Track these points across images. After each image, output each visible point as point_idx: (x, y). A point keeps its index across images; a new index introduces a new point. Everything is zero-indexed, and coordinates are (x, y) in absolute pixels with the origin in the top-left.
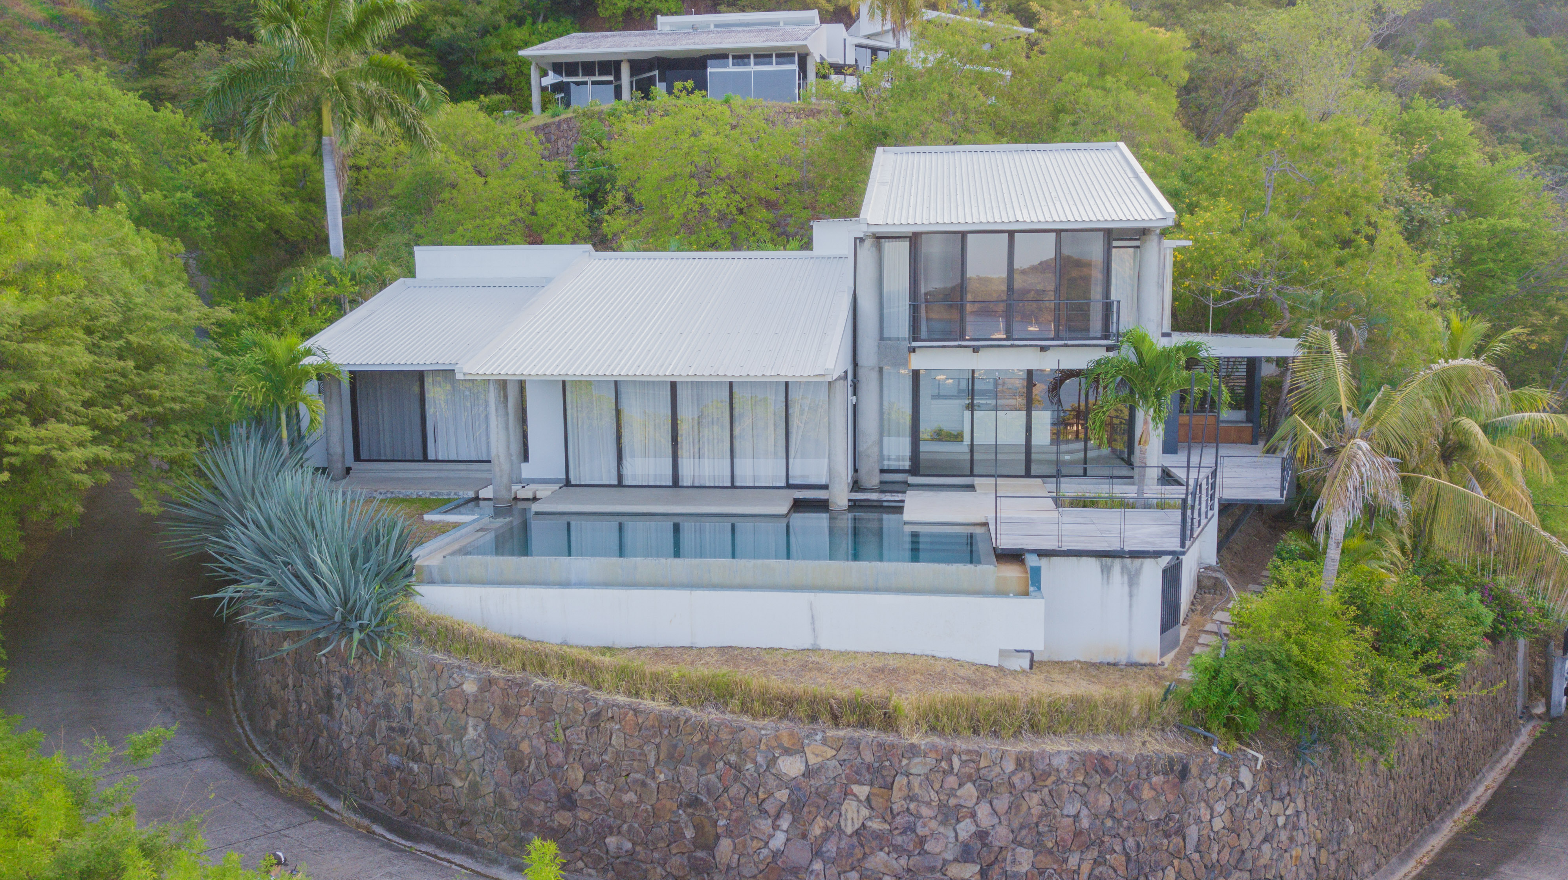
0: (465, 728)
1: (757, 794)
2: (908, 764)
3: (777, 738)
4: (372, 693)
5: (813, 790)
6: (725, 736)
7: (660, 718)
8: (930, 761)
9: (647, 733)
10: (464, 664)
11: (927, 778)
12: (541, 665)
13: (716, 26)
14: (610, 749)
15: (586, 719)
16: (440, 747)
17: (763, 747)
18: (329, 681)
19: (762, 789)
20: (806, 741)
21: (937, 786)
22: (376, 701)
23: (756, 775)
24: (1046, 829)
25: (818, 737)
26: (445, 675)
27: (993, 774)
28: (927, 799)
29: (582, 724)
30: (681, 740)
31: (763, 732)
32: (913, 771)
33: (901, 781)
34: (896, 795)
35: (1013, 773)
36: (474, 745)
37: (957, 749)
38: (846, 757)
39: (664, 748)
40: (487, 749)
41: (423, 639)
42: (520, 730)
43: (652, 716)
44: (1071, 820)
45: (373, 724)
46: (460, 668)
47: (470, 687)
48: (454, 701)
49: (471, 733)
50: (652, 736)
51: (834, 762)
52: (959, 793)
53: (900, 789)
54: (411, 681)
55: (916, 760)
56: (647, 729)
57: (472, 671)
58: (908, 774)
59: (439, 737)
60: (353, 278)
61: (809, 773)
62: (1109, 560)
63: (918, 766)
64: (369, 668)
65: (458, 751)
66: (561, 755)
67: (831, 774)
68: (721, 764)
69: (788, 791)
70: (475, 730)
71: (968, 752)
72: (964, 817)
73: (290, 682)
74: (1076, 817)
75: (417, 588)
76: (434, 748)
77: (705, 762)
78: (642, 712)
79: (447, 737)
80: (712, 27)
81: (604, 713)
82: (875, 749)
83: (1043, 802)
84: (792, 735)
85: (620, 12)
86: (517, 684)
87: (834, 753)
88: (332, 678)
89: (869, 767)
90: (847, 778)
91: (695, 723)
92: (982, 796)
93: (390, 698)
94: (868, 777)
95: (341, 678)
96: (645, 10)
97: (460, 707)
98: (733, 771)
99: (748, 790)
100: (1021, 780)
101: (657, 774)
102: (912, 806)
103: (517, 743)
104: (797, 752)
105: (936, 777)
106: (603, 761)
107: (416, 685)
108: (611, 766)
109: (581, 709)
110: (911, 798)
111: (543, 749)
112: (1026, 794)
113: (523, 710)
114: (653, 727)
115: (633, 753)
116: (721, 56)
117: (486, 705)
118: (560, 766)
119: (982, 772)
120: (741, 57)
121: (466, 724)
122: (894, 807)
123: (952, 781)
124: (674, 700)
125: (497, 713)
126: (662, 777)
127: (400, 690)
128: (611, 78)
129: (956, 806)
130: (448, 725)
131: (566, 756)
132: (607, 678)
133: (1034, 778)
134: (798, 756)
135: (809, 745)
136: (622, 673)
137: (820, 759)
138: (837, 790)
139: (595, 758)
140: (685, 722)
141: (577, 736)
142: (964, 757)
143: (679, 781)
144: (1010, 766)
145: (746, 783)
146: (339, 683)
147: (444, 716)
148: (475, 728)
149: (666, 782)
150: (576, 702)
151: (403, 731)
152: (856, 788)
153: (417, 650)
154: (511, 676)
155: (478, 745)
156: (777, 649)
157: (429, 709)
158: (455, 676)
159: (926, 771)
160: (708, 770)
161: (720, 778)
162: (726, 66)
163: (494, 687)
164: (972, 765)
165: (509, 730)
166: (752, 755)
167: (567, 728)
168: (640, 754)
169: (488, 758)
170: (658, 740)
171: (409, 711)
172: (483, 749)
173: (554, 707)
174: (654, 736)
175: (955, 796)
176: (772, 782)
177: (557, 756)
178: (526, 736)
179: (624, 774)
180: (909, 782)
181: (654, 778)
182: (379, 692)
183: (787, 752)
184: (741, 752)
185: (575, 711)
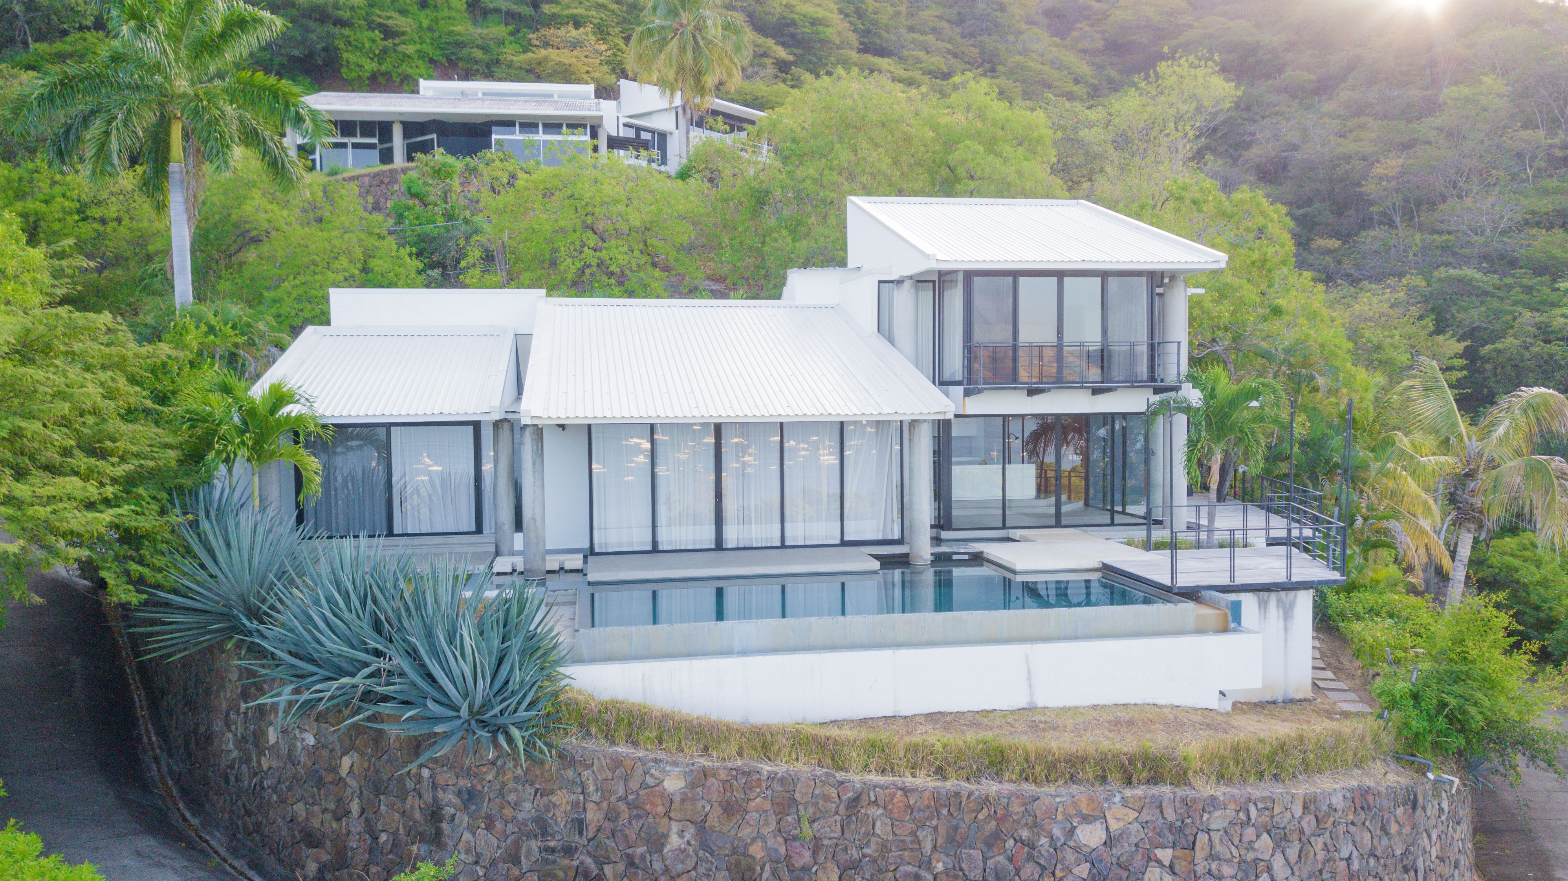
0: (666, 836)
1: (1053, 873)
2: (1208, 819)
3: (1075, 804)
4: (516, 806)
5: (1114, 860)
6: (1016, 808)
7: (936, 796)
8: (1231, 813)
9: (921, 814)
10: (660, 755)
11: (1226, 832)
12: (765, 747)
13: (484, 94)
14: (873, 839)
15: (842, 807)
16: (631, 863)
17: (1060, 817)
18: (435, 799)
19: (1059, 866)
20: (1106, 805)
21: (1236, 841)
22: (521, 816)
23: (1052, 850)
24: (1329, 875)
25: (1117, 799)
26: (639, 771)
27: (1286, 820)
28: (1228, 856)
29: (837, 813)
30: (963, 819)
31: (1058, 800)
32: (1212, 827)
33: (1202, 838)
34: (1200, 853)
35: (1301, 817)
36: (682, 856)
37: (1253, 797)
38: (1148, 818)
39: (942, 831)
40: (701, 859)
41: (593, 730)
42: (749, 830)
43: (927, 794)
44: (1344, 863)
45: (517, 846)
46: (657, 761)
47: (673, 784)
48: (652, 804)
49: (675, 841)
50: (927, 819)
51: (1136, 826)
52: (1256, 846)
53: (1203, 849)
54: (583, 786)
55: (1217, 813)
56: (920, 810)
57: (675, 764)
58: (1208, 831)
59: (629, 851)
60: (234, 327)
61: (1110, 842)
62: (1266, 594)
63: (1218, 820)
64: (509, 775)
65: (657, 866)
66: (807, 855)
67: (1134, 840)
68: (1010, 843)
69: (1088, 865)
70: (681, 836)
71: (1263, 799)
72: (1262, 872)
73: (355, 807)
74: (1349, 859)
75: (562, 670)
76: (621, 867)
77: (994, 840)
78: (913, 790)
79: (641, 850)
80: (480, 95)
81: (864, 797)
82: (1178, 805)
83: (1326, 847)
84: (1091, 800)
85: (367, 75)
86: (744, 773)
87: (1137, 814)
88: (440, 794)
89: (1171, 827)
90: (1150, 843)
91: (980, 797)
92: (1277, 845)
93: (548, 811)
94: (1171, 838)
95: (459, 793)
96: (394, 75)
97: (661, 810)
98: (1027, 849)
99: (1044, 868)
100: (1308, 824)
101: (934, 863)
102: (1214, 866)
103: (746, 846)
104: (1096, 819)
105: (1235, 831)
106: (864, 856)
107: (592, 788)
108: (875, 861)
109: (835, 795)
110: (1212, 856)
111: (782, 850)
112: (1312, 839)
113: (752, 804)
114: (928, 807)
115: (903, 841)
116: (507, 123)
117: (700, 804)
118: (806, 869)
119: (1275, 819)
120: (529, 125)
121: (669, 830)
122: (1198, 868)
123: (1250, 833)
124: (940, 772)
125: (718, 811)
126: (940, 867)
127: (562, 799)
128: (375, 141)
129: (1254, 860)
130: (642, 834)
131: (815, 854)
132: (854, 755)
133: (1318, 821)
134: (1098, 823)
135: (1109, 808)
136: (872, 748)
137: (1121, 824)
138: (1139, 857)
139: (855, 854)
140: (969, 797)
141: (830, 829)
142: (1260, 805)
143: (961, 869)
144: (1298, 811)
145: (1042, 862)
146: (454, 799)
147: (636, 825)
148: (681, 834)
149: (946, 871)
150: (827, 787)
151: (569, 851)
152: (1160, 853)
153: (590, 745)
154: (729, 765)
155: (688, 856)
156: (991, 711)
157: (612, 816)
158: (653, 771)
159: (1225, 824)
160: (996, 850)
161: (1010, 860)
162: (513, 133)
163: (711, 780)
164: (1267, 813)
165: (733, 833)
166: (1047, 827)
167: (814, 821)
168: (912, 842)
169: (701, 870)
170: (934, 822)
171: (580, 825)
172: (694, 859)
173: (797, 796)
174: (930, 818)
175: (1253, 849)
176: (1070, 856)
177: (801, 856)
178: (760, 837)
179: (892, 868)
180: (1210, 839)
181: (930, 868)
182: (528, 805)
183: (1086, 819)
184: (1034, 825)
185: (827, 798)
